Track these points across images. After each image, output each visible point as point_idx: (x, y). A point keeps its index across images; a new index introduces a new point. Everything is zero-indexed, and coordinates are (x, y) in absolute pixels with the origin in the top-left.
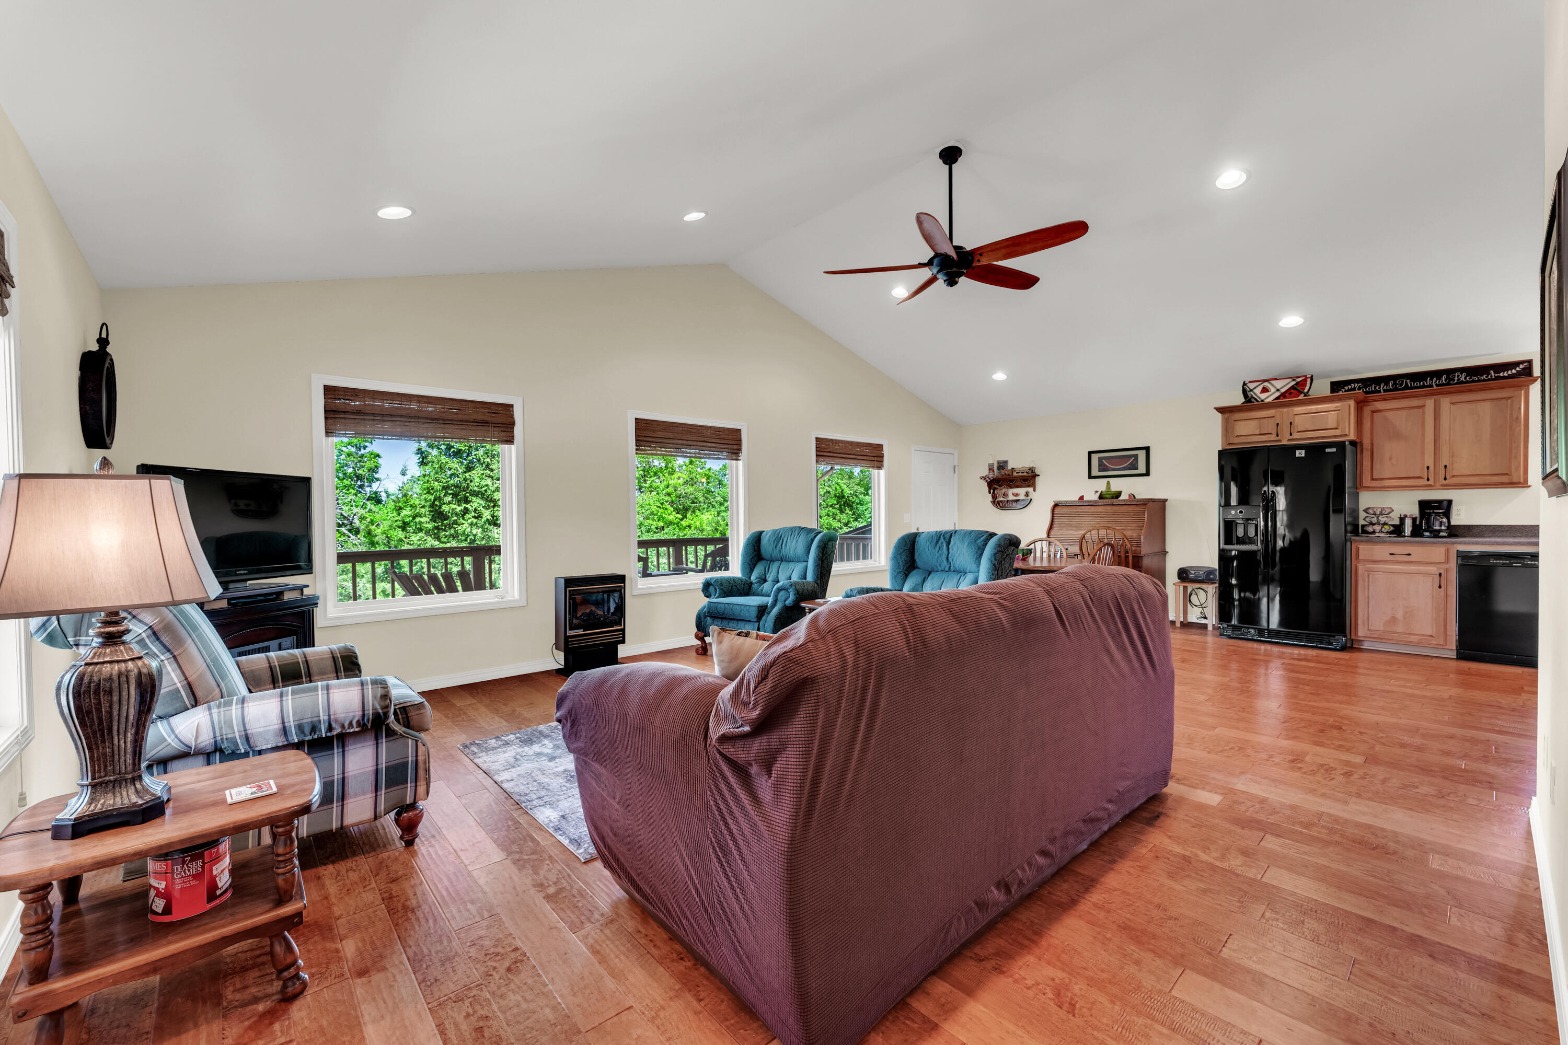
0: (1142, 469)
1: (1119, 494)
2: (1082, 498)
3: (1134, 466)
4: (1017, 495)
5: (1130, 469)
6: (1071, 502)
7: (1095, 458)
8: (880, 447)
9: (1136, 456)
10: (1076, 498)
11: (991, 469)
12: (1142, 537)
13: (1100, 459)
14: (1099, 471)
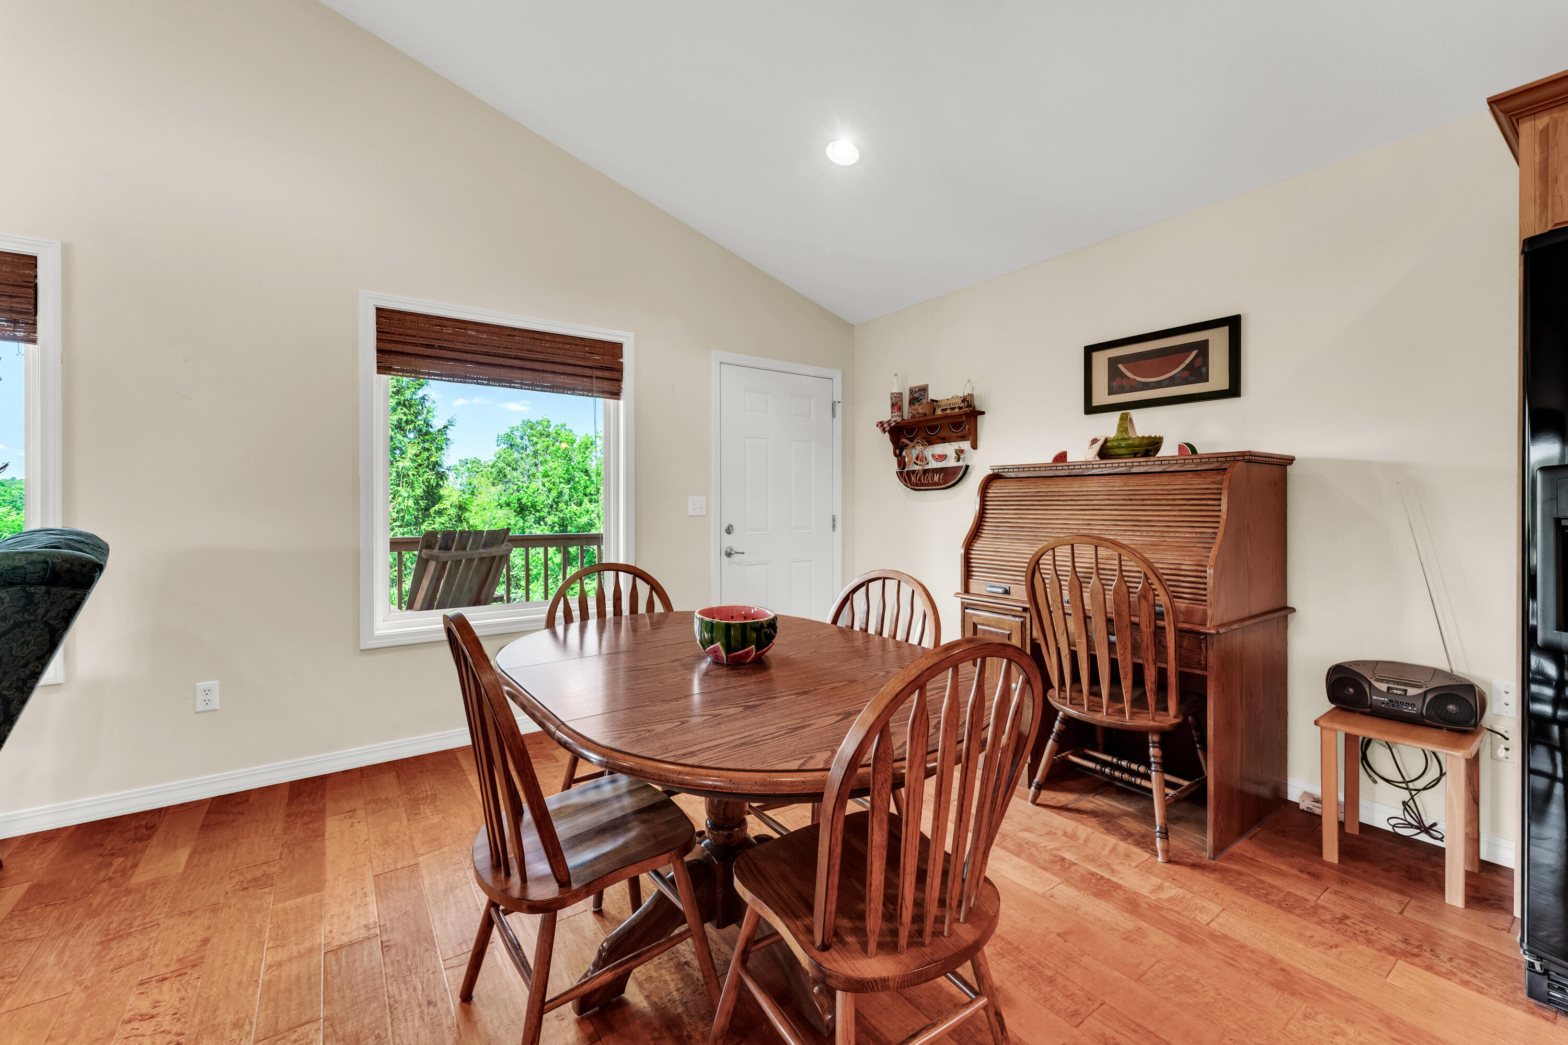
0: (1218, 378)
1: (1152, 446)
2: (1062, 457)
3: (1198, 372)
4: (943, 457)
5: (1186, 382)
6: (1034, 467)
7: (1101, 360)
8: (615, 349)
9: (1203, 348)
10: (1047, 458)
11: (896, 405)
12: (1210, 571)
13: (1113, 362)
14: (1110, 393)
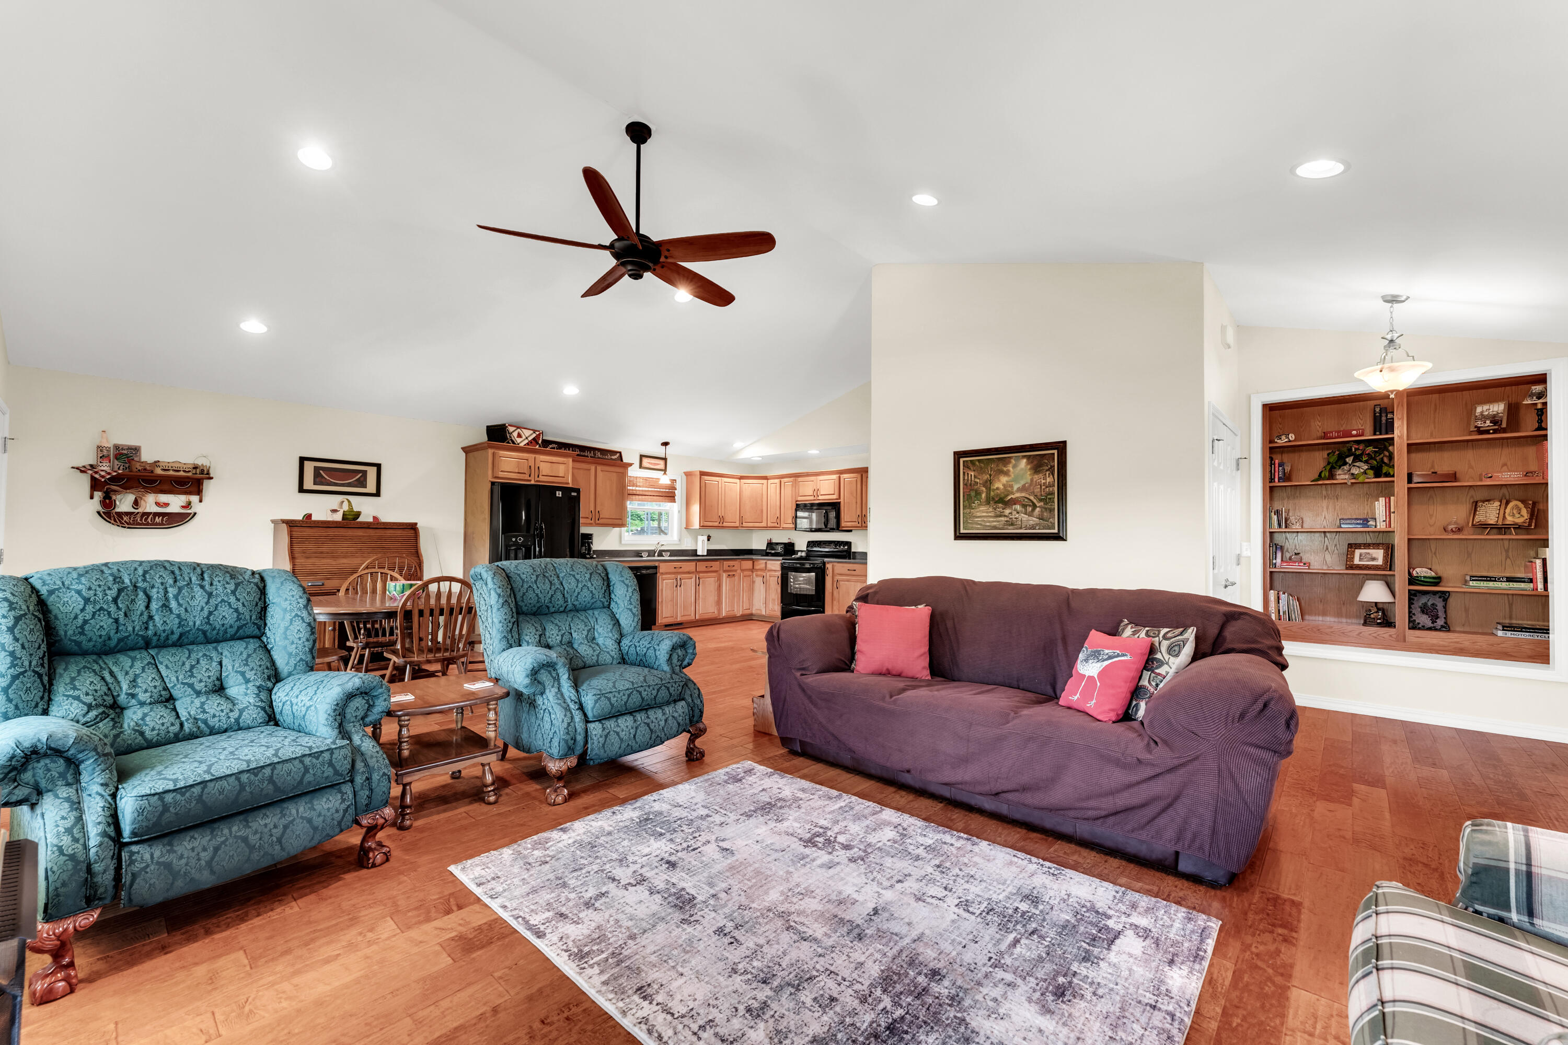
0: (371, 489)
1: (358, 515)
2: (309, 516)
3: (362, 483)
4: (166, 505)
5: (356, 486)
7: (309, 466)
9: (365, 473)
10: (299, 516)
11: (99, 458)
13: (317, 469)
14: (315, 484)
